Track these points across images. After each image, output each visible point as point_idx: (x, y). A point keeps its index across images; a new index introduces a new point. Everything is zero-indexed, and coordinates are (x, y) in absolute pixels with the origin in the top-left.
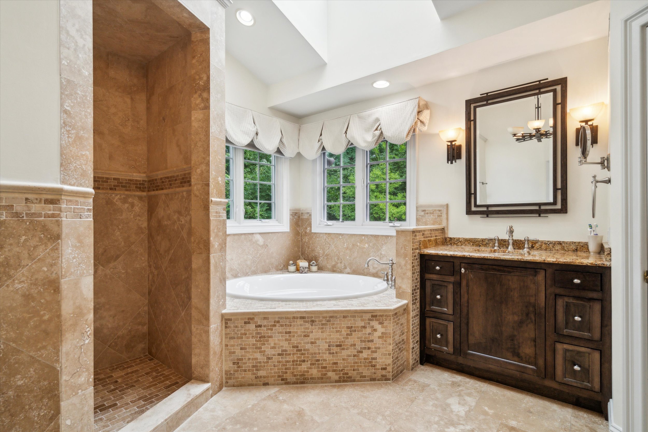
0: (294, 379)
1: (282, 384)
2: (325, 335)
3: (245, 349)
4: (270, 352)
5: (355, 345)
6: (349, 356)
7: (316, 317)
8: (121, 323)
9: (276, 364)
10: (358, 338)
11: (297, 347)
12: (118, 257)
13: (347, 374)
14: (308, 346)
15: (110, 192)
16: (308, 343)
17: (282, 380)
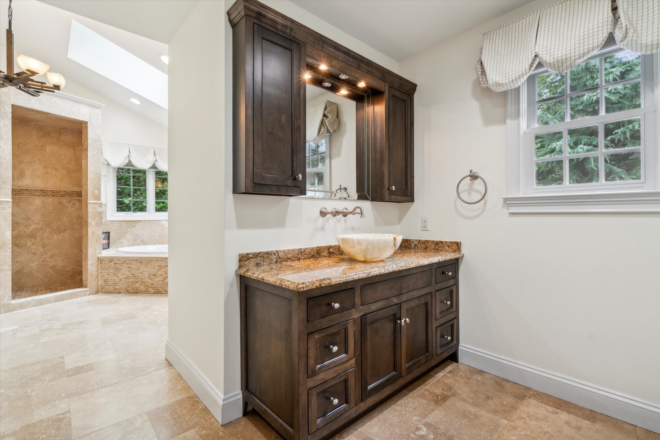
0: (132, 291)
1: (127, 293)
2: (147, 269)
3: (110, 275)
4: (121, 277)
5: (162, 275)
6: (160, 281)
7: (143, 260)
8: (67, 264)
9: (124, 283)
10: (164, 272)
11: (134, 275)
12: (65, 230)
13: (159, 290)
14: (139, 275)
15: (61, 197)
16: (139, 273)
17: (127, 291)
